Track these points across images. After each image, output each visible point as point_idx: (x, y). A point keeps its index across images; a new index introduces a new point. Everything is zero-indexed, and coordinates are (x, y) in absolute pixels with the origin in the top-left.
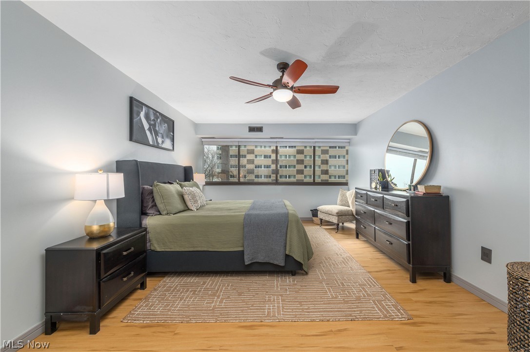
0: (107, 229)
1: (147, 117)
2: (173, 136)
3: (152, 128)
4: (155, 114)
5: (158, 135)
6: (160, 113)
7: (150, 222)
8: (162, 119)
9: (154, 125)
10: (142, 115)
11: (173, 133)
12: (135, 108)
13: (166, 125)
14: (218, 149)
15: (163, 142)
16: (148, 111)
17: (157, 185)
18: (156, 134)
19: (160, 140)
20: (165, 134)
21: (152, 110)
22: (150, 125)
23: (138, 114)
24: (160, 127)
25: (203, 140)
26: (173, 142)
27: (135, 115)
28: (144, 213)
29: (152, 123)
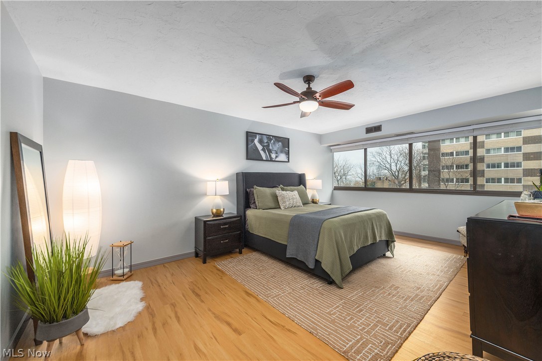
0: (219, 212)
1: (261, 142)
2: (289, 151)
3: (267, 148)
4: (267, 138)
5: (272, 152)
6: (273, 136)
7: (250, 213)
8: (276, 140)
9: (268, 146)
10: (256, 141)
11: (289, 148)
12: (249, 138)
13: (280, 143)
14: (424, 147)
15: (276, 157)
16: (262, 137)
17: (256, 188)
18: (270, 151)
19: (273, 156)
20: (279, 150)
21: (265, 136)
22: (263, 146)
23: (253, 141)
24: (273, 146)
25: (332, 148)
26: (289, 155)
27: (249, 143)
28: (247, 206)
29: (266, 144)
